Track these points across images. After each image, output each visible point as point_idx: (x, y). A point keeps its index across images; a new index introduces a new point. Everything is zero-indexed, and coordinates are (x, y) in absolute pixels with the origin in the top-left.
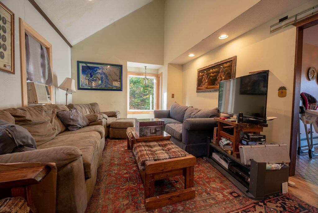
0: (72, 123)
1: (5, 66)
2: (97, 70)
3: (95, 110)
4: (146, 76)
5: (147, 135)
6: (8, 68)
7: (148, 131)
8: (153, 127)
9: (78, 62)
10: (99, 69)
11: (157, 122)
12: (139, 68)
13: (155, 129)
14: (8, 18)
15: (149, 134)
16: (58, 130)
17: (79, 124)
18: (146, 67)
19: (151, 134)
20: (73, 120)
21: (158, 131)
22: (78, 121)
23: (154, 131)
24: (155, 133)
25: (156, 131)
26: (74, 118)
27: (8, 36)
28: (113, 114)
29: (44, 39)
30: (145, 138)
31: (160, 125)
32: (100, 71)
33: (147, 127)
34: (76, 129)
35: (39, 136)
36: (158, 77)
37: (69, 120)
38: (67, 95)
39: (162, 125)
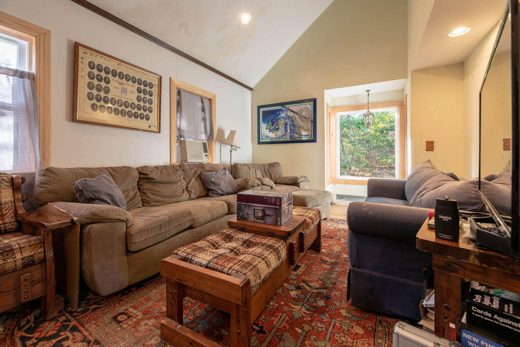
0: (212, 187)
1: (150, 127)
2: (279, 114)
3: (271, 173)
4: (368, 108)
5: (249, 219)
6: (153, 129)
7: (251, 212)
8: (260, 206)
9: (259, 107)
10: (283, 112)
11: (266, 197)
12: (356, 96)
13: (263, 211)
14: (155, 82)
15: (252, 218)
16: (195, 194)
17: (220, 190)
18: (368, 91)
19: (255, 220)
20: (214, 183)
21: (269, 215)
22: (220, 185)
23: (260, 214)
24: (263, 218)
25: (264, 215)
26: (216, 181)
27: (155, 99)
28: (294, 181)
29: (203, 91)
30: (245, 223)
31: (271, 204)
32: (283, 115)
33: (249, 205)
34: (215, 195)
35: (160, 196)
36: (402, 106)
37: (210, 184)
38: (231, 152)
39: (275, 205)
